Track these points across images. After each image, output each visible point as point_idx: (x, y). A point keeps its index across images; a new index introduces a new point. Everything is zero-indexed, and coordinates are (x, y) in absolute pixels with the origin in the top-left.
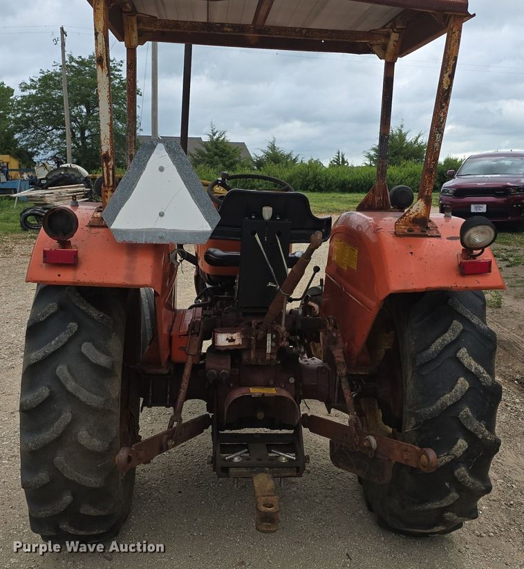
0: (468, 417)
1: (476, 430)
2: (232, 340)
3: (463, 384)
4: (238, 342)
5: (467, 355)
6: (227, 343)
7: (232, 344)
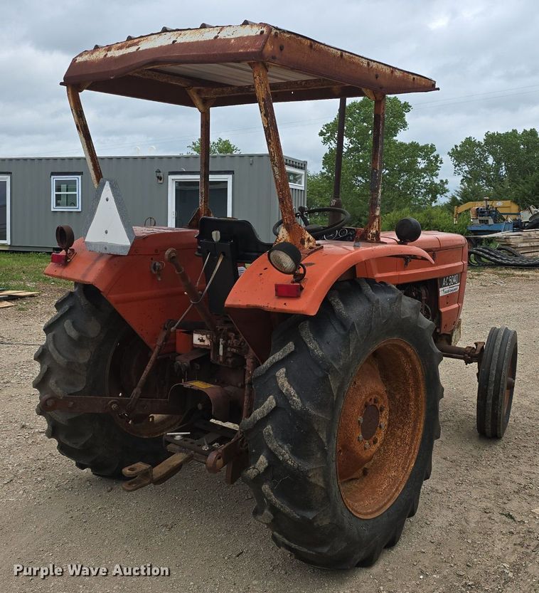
0: (269, 435)
1: (275, 450)
2: (202, 340)
3: (270, 402)
4: (207, 343)
5: (284, 375)
6: (198, 343)
7: (202, 343)
